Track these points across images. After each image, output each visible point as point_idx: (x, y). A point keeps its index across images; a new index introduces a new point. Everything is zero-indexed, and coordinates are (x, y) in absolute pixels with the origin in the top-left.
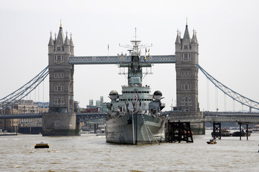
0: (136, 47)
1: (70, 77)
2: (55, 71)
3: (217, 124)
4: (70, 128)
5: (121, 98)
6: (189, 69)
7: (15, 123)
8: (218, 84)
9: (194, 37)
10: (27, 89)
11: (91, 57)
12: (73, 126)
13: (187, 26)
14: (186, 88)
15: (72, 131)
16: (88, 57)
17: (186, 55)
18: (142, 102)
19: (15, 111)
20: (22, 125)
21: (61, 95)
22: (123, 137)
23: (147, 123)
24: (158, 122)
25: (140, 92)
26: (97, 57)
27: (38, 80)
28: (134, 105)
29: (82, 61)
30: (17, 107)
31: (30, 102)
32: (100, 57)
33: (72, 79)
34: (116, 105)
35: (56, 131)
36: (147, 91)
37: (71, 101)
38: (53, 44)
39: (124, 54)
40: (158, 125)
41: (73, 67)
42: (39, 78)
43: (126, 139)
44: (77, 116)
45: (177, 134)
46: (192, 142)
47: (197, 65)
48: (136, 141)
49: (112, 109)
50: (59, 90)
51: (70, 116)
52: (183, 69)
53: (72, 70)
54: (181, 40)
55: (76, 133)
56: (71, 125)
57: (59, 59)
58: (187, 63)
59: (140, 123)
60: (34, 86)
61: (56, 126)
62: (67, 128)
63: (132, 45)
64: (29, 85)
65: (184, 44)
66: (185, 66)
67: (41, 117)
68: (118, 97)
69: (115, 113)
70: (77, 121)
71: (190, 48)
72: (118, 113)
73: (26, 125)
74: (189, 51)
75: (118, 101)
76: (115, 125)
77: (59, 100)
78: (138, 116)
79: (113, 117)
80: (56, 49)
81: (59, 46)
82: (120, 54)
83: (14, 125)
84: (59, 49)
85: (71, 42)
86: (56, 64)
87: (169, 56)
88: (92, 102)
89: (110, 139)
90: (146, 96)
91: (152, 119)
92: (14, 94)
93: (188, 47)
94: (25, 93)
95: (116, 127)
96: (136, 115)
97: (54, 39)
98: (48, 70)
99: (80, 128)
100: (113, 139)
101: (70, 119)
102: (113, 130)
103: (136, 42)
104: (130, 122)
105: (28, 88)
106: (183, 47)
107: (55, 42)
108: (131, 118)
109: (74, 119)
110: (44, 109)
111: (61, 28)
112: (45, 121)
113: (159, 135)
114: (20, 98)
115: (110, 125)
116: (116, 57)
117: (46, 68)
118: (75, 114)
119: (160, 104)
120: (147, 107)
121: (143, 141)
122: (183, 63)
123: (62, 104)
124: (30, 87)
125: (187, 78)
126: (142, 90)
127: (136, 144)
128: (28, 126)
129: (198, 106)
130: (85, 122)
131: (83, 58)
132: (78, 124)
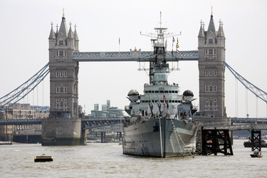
0: (161, 35)
1: (74, 76)
2: (57, 69)
3: (257, 132)
4: (75, 137)
5: (142, 99)
6: (214, 67)
7: (10, 130)
8: (248, 85)
9: (221, 29)
10: (23, 90)
11: (99, 53)
12: (77, 133)
13: (212, 16)
14: (211, 90)
15: (76, 139)
16: (96, 53)
17: (211, 51)
18: (169, 104)
19: (9, 116)
20: (17, 133)
21: (64, 97)
22: (146, 148)
23: (178, 130)
24: (190, 129)
25: (166, 92)
26: (106, 53)
27: (36, 79)
28: (160, 107)
29: (89, 57)
30: (11, 112)
31: (26, 106)
32: (109, 53)
33: (77, 79)
34: (136, 108)
35: (58, 139)
36: (175, 90)
37: (76, 104)
38: (54, 37)
39: (138, 50)
40: (190, 133)
41: (78, 64)
42: (38, 78)
43: (151, 150)
44: (82, 122)
45: (210, 144)
46: (232, 154)
47: (224, 62)
48: (165, 153)
49: (132, 113)
50: (62, 91)
51: (74, 122)
52: (208, 68)
53: (77, 68)
54: (205, 33)
55: (81, 142)
56: (75, 133)
57: (61, 54)
58: (212, 60)
59: (170, 130)
60: (32, 87)
61: (58, 134)
62: (71, 137)
63: (156, 34)
64: (26, 85)
65: (209, 37)
66: (209, 63)
67: (40, 123)
68: (139, 98)
69: (136, 118)
70: (82, 128)
71: (216, 42)
72: (139, 118)
73: (22, 133)
74: (215, 46)
75: (139, 103)
76: (137, 132)
77: (62, 103)
78: (167, 121)
79: (134, 123)
80: (58, 43)
81: (61, 39)
82: (133, 50)
83: (8, 132)
84: (61, 43)
85: (75, 34)
86: (58, 61)
87: (191, 52)
88: (97, 107)
89: (129, 151)
90: (174, 97)
91: (184, 125)
92: (9, 96)
93: (214, 41)
94: (22, 95)
95: (137, 136)
96: (164, 120)
97: (55, 31)
98: (48, 68)
99: (86, 136)
100: (132, 151)
101: (74, 126)
102: (134, 139)
103: (161, 29)
104: (156, 129)
105: (25, 89)
106: (208, 41)
107: (56, 35)
108: (157, 124)
109: (78, 126)
110: (43, 114)
111: (63, 18)
112: (44, 128)
113: (191, 145)
114: (15, 100)
115: (129, 133)
116: (129, 53)
117: (46, 66)
118: (80, 120)
119: (192, 107)
120: (176, 111)
121: (172, 153)
122: (207, 60)
123: (65, 108)
124: (27, 88)
125: (212, 78)
126: (169, 90)
127: (164, 157)
128: (24, 134)
129: (225, 110)
130: (90, 130)
131: (89, 53)
132: (83, 131)
